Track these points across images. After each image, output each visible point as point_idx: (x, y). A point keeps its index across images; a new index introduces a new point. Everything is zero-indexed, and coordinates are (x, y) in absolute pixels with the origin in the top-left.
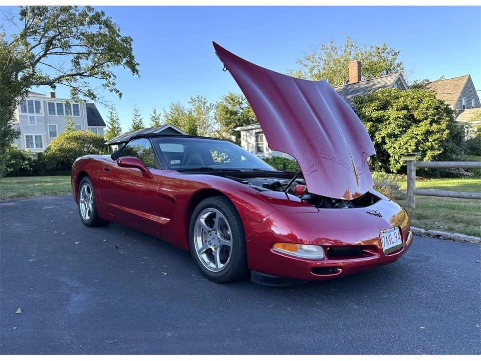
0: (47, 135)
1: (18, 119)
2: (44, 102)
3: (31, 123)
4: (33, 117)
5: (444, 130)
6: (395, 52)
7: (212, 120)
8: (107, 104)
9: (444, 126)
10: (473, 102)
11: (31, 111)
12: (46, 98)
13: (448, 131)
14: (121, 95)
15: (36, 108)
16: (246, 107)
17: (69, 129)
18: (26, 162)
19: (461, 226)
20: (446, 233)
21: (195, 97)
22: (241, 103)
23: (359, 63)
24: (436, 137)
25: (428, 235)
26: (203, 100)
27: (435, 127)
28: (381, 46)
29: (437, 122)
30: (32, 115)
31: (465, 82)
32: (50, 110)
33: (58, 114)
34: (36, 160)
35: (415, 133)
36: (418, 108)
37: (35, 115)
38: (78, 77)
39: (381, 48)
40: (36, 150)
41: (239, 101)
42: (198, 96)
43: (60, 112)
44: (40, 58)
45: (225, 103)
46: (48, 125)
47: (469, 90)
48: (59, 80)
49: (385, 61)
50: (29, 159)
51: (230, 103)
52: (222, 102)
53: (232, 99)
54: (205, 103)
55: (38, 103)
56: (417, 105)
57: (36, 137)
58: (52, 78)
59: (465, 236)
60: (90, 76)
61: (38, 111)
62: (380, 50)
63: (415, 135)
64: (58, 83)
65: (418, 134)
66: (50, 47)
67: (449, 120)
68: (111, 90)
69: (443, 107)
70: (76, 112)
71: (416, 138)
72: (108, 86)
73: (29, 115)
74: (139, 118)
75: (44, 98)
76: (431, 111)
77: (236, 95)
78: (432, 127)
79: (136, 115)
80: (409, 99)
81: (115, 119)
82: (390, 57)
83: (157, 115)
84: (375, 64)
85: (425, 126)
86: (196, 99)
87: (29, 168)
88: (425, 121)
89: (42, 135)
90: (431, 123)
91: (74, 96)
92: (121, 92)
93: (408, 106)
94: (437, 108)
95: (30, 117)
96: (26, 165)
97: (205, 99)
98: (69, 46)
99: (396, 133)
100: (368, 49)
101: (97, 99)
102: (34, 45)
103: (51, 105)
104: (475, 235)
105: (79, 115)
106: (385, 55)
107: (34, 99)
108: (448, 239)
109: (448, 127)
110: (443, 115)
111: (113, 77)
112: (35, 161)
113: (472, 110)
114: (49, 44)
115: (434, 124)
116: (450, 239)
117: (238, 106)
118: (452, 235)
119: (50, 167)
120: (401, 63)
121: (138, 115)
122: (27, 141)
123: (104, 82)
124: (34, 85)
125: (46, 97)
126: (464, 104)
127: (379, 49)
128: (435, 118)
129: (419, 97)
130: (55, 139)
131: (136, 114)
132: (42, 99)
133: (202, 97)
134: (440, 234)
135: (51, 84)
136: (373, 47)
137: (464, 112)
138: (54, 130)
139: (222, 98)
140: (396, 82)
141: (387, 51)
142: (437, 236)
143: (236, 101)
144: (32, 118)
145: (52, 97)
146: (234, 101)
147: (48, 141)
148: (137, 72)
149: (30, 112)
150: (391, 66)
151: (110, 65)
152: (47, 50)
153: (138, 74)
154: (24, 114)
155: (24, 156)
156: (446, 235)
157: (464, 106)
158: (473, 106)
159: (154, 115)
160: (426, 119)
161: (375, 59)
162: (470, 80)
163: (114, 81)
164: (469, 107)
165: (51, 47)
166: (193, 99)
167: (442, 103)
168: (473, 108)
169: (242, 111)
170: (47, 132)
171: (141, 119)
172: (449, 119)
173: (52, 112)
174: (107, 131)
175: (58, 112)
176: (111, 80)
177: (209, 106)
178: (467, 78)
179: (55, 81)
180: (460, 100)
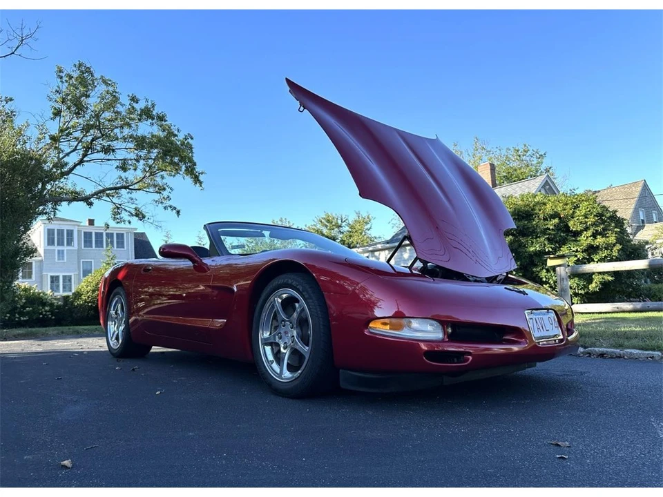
0: (79, 274)
1: (42, 254)
2: (79, 231)
3: (59, 259)
4: (63, 251)
5: (614, 245)
6: (540, 153)
8: (160, 225)
9: (612, 239)
10: (654, 215)
11: (60, 243)
12: (82, 226)
13: (618, 247)
14: (178, 212)
15: (68, 239)
16: (348, 231)
17: (108, 264)
18: (47, 308)
19: (634, 342)
20: (613, 350)
22: (341, 226)
23: (492, 166)
24: (603, 255)
25: (590, 354)
27: (600, 240)
28: (521, 147)
29: (603, 234)
30: (61, 248)
31: (639, 189)
32: (85, 242)
33: (96, 247)
34: (60, 306)
35: (573, 249)
36: (574, 216)
37: (65, 248)
38: (123, 191)
39: (521, 150)
40: (61, 293)
41: (338, 223)
43: (99, 243)
44: (75, 165)
45: (318, 226)
46: (81, 261)
47: (646, 199)
48: (98, 194)
49: (528, 166)
50: (51, 305)
51: (326, 226)
52: (315, 225)
53: (328, 221)
55: (70, 233)
56: (571, 212)
57: (64, 277)
58: (88, 192)
59: (640, 352)
60: (139, 189)
61: (70, 243)
62: (519, 153)
63: (574, 251)
64: (97, 198)
65: (577, 251)
66: (88, 151)
67: (620, 232)
68: (165, 208)
69: (608, 215)
70: (121, 244)
71: (576, 256)
72: (162, 202)
73: (56, 248)
75: (79, 226)
76: (591, 220)
77: (334, 215)
78: (596, 241)
80: (561, 205)
82: (535, 161)
84: (516, 170)
85: (586, 240)
87: (50, 316)
88: (585, 233)
89: (72, 274)
90: (594, 236)
91: (117, 216)
92: (178, 208)
93: (559, 214)
94: (600, 215)
95: (59, 251)
96: (46, 311)
98: (113, 151)
99: (547, 250)
100: (504, 152)
101: (146, 219)
102: (69, 150)
103: (88, 235)
104: (653, 350)
105: (124, 248)
106: (528, 159)
107: (65, 227)
108: (617, 357)
109: (619, 241)
110: (610, 225)
111: (169, 190)
112: (58, 307)
113: (655, 225)
114: (88, 148)
115: (598, 237)
116: (620, 357)
117: (336, 229)
118: (622, 352)
119: (79, 315)
120: (550, 168)
122: (52, 282)
123: (157, 197)
124: (64, 201)
125: (82, 224)
126: (642, 218)
127: (518, 151)
128: (599, 229)
129: (574, 203)
130: (89, 278)
132: (77, 227)
134: (605, 352)
135: (87, 200)
136: (509, 150)
137: (645, 228)
138: (89, 268)
139: (315, 220)
140: (544, 187)
141: (529, 153)
142: (600, 354)
143: (333, 224)
144: (61, 253)
145: (89, 224)
146: (331, 223)
147: (79, 281)
148: (201, 183)
149: (58, 244)
150: (537, 171)
151: (165, 176)
152: (85, 155)
153: (201, 186)
154: (51, 248)
155: (44, 301)
156: (613, 352)
157: (643, 221)
158: (655, 220)
160: (586, 229)
161: (515, 164)
162: (645, 187)
163: (170, 195)
164: (651, 221)
165: (90, 152)
167: (605, 209)
168: (656, 222)
169: (341, 236)
170: (80, 271)
172: (619, 230)
173: (88, 244)
175: (96, 243)
176: (165, 193)
178: (641, 184)
179: (92, 196)
180: (636, 211)
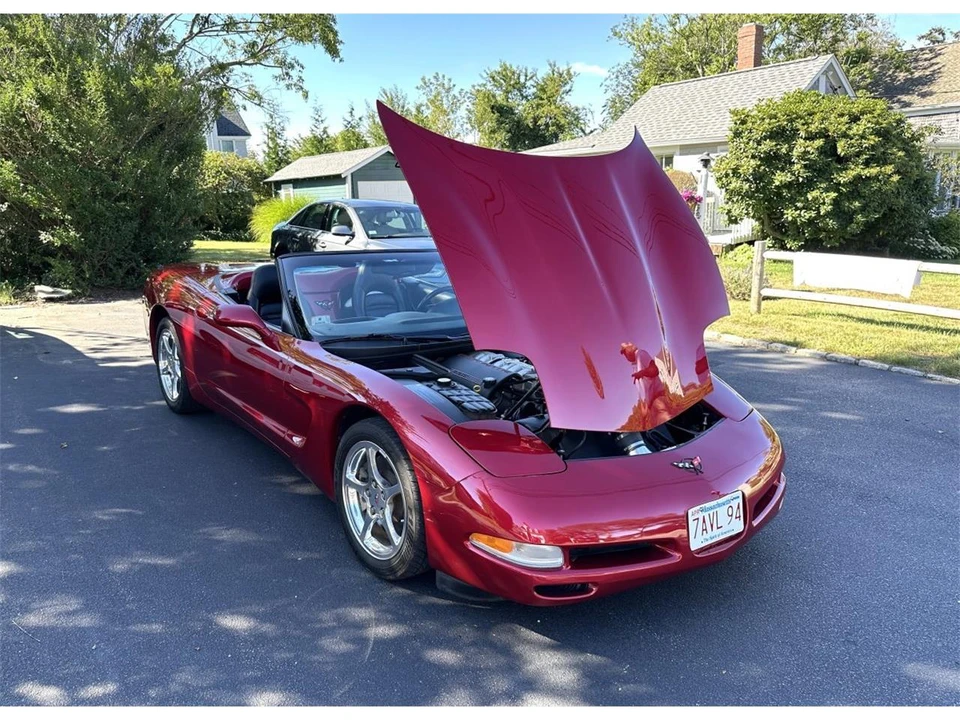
7: (462, 126)
21: (430, 77)
22: (523, 87)
26: (446, 82)
41: (519, 82)
42: (437, 74)
45: (489, 87)
51: (501, 86)
52: (484, 85)
53: (504, 78)
54: (448, 90)
74: (322, 127)
79: (317, 120)
81: (278, 128)
83: (357, 118)
86: (433, 80)
97: (450, 80)
121: (320, 119)
131: (317, 117)
133: (444, 76)
139: (485, 75)
140: (825, 73)
143: (513, 82)
146: (509, 81)
159: (350, 119)
166: (427, 80)
171: (325, 128)
174: (264, 152)
177: (457, 95)
